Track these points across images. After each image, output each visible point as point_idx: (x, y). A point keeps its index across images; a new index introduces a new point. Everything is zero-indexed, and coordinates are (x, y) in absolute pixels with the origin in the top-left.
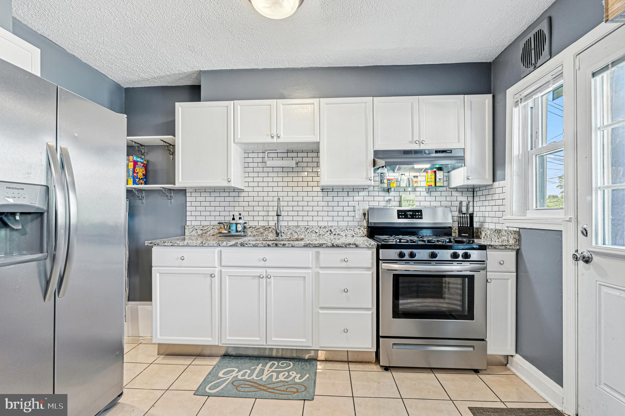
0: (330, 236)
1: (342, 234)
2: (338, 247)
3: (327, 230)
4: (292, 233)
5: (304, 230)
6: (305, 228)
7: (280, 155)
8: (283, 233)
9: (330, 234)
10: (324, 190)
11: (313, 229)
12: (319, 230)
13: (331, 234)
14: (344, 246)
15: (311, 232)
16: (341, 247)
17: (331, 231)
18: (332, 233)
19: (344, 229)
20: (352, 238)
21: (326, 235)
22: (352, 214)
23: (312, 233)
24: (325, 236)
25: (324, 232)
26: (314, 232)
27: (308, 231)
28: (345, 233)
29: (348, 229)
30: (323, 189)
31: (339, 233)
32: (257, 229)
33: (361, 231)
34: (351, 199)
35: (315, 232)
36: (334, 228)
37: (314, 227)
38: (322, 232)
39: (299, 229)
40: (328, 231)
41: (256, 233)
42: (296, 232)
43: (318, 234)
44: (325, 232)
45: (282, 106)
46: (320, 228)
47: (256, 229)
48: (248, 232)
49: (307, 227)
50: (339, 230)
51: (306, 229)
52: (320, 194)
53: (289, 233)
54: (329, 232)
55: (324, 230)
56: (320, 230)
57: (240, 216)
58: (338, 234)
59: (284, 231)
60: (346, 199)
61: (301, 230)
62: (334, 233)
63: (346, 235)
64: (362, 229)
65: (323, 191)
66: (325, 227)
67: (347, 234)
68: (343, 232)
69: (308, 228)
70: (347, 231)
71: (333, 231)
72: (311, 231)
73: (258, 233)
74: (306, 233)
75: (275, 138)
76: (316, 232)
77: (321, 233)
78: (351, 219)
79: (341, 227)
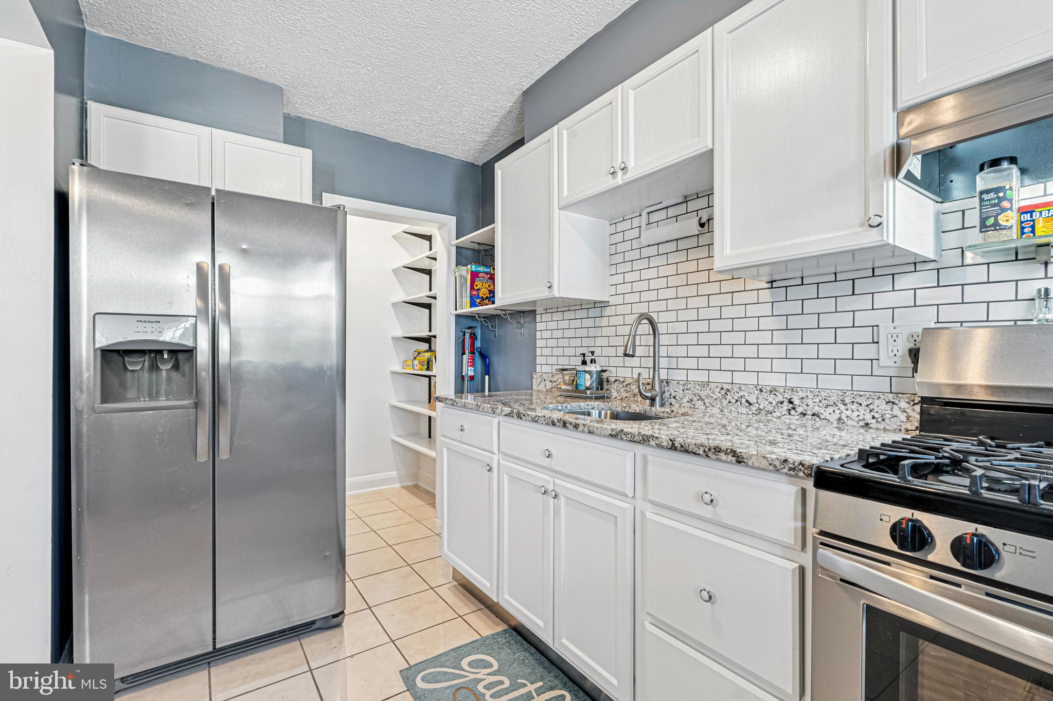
0: (789, 417)
1: (826, 413)
2: (687, 451)
3: (780, 398)
4: (692, 400)
5: (720, 395)
6: (722, 389)
7: (672, 212)
8: (674, 397)
9: (790, 410)
10: (775, 285)
11: (741, 394)
12: (757, 398)
13: (793, 412)
14: (701, 452)
15: (737, 401)
16: (695, 453)
17: (791, 403)
18: (794, 408)
19: (834, 398)
20: (862, 430)
21: (778, 414)
22: (869, 351)
23: (739, 403)
24: (775, 415)
25: (771, 403)
26: (744, 401)
27: (729, 397)
28: (837, 412)
29: (847, 400)
30: (772, 282)
31: (816, 409)
32: (627, 385)
33: (896, 411)
34: (866, 302)
35: (747, 401)
36: (801, 394)
37: (743, 387)
38: (767, 403)
39: (708, 391)
40: (782, 403)
41: (625, 395)
42: (701, 399)
43: (754, 409)
44: (774, 403)
45: (632, 92)
46: (761, 391)
47: (624, 384)
48: (613, 390)
49: (726, 387)
50: (817, 400)
51: (723, 392)
52: (766, 295)
53: (685, 400)
54: (786, 406)
55: (771, 398)
56: (761, 397)
57: (593, 357)
58: (814, 415)
59: (675, 394)
60: (846, 303)
61: (712, 395)
62: (800, 410)
63: (840, 419)
64: (903, 404)
65: (772, 288)
66: (773, 391)
67: (844, 417)
68: (830, 410)
69: (728, 390)
70: (843, 407)
71: (796, 401)
72: (736, 398)
73: (628, 395)
74: (725, 403)
75: (620, 173)
76: (749, 403)
77: (761, 407)
78: (865, 367)
79: (823, 394)
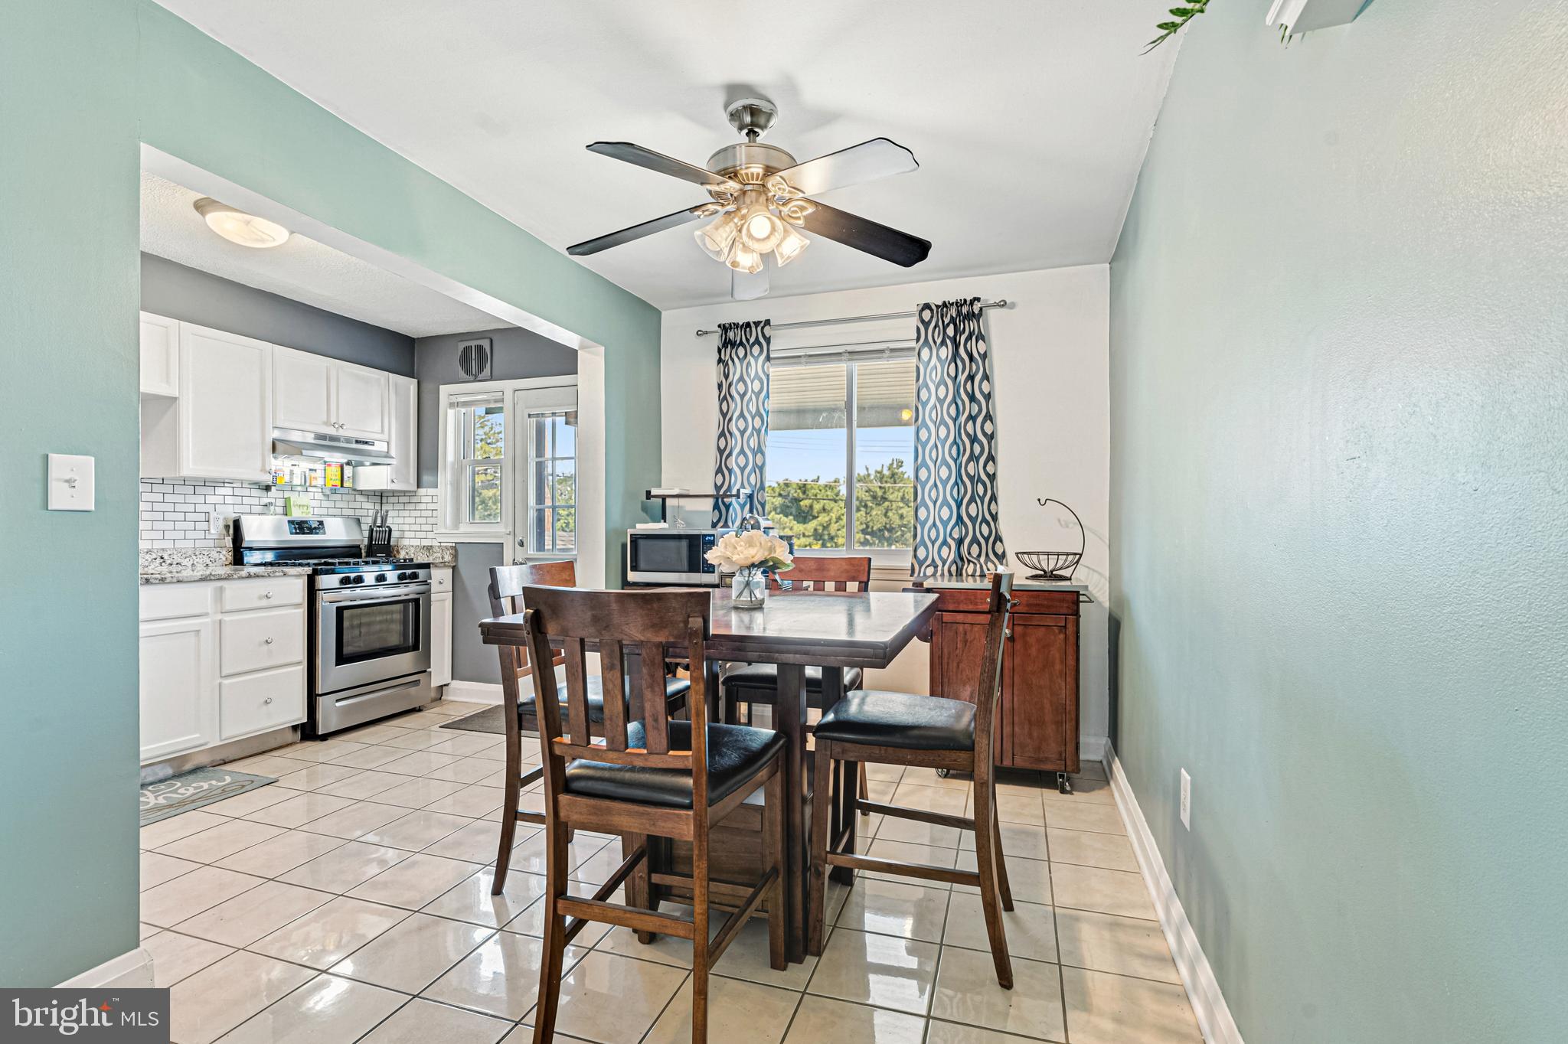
0: (161, 567)
1: (185, 562)
3: (154, 556)
13: (163, 564)
17: (162, 558)
18: (164, 562)
19: (190, 553)
20: (205, 568)
21: (153, 566)
22: (204, 526)
24: (150, 567)
25: (147, 560)
28: (192, 560)
29: (197, 553)
31: (179, 560)
33: (221, 556)
34: (201, 499)
36: (169, 552)
38: (144, 560)
40: (155, 559)
44: (150, 560)
50: (179, 555)
54: (159, 560)
55: (148, 557)
58: (177, 564)
60: (191, 499)
62: (168, 562)
63: (193, 564)
64: (224, 552)
66: (149, 552)
67: (195, 563)
68: (188, 559)
70: (194, 557)
71: (166, 557)
78: (202, 535)
79: (183, 551)
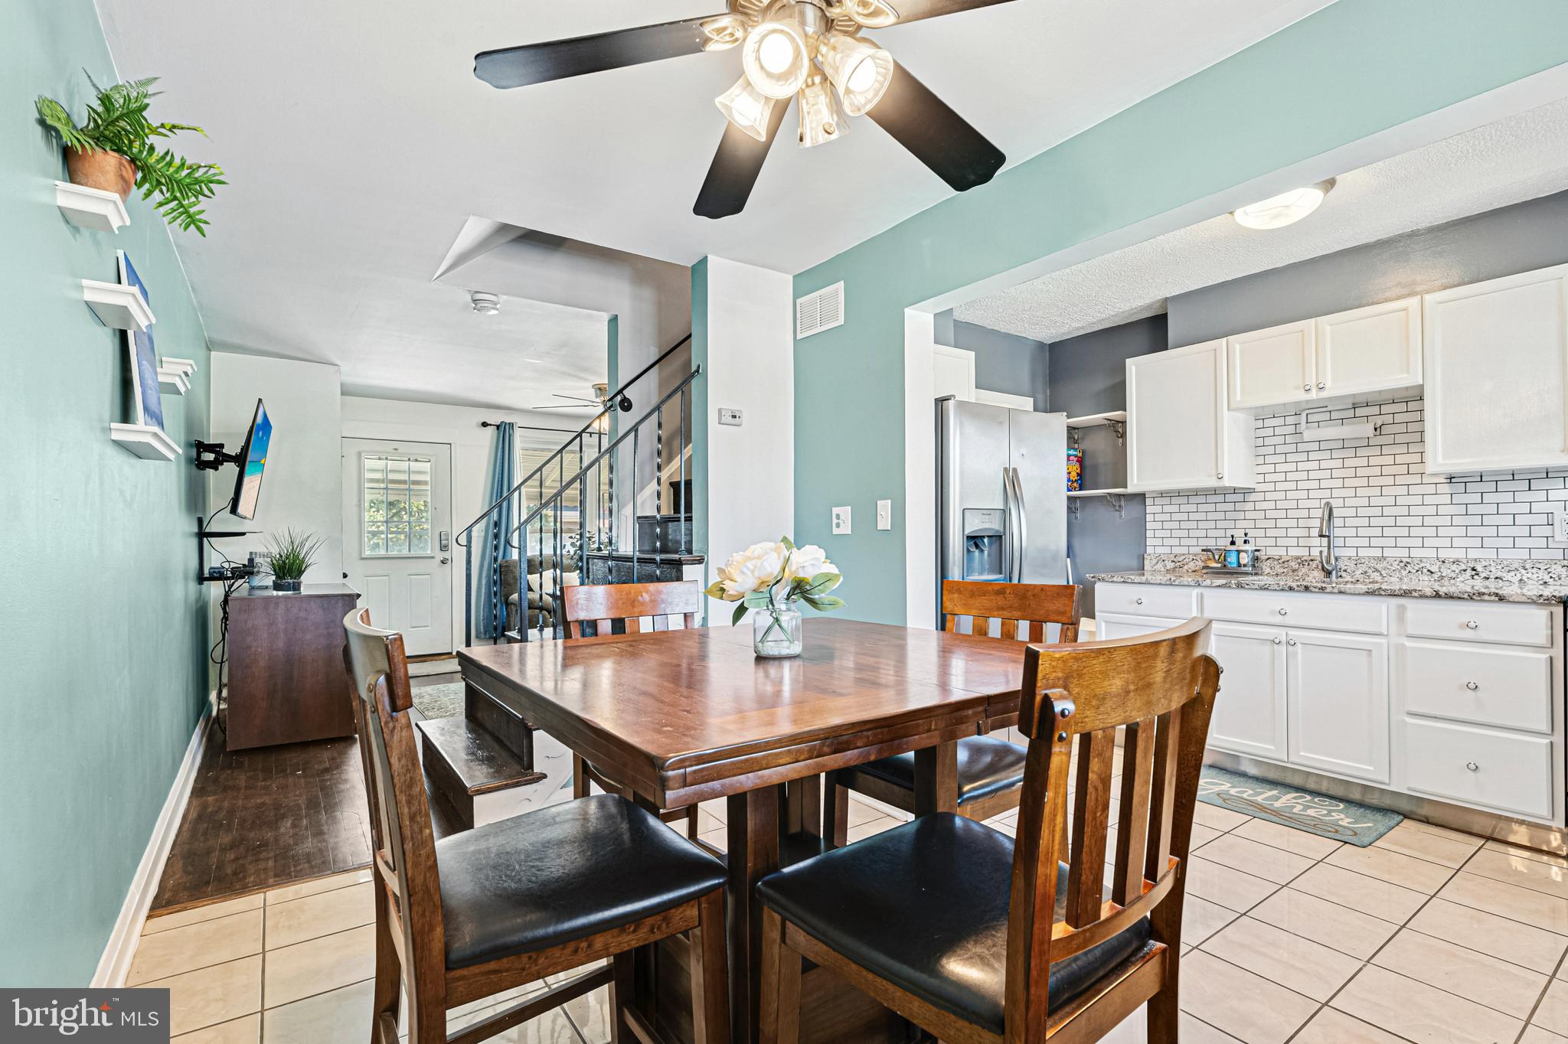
0: (1472, 580)
1: (1507, 577)
4: (1366, 572)
5: (1399, 567)
6: (1402, 562)
7: (1335, 415)
8: (1345, 571)
9: (1473, 576)
10: (1453, 480)
11: (1422, 565)
12: (1440, 568)
13: (1476, 576)
15: (1417, 571)
17: (1474, 570)
18: (1477, 574)
19: (1516, 565)
21: (1461, 577)
22: (1546, 531)
23: (1420, 572)
24: (1458, 580)
25: (1454, 571)
26: (1425, 570)
27: (1409, 568)
28: (1518, 575)
29: (1527, 567)
30: (1451, 479)
31: (1500, 574)
32: (1283, 562)
34: (1541, 496)
35: (1428, 571)
36: (1486, 564)
37: (1424, 560)
38: (1450, 571)
40: (1465, 571)
41: (1281, 571)
42: (1377, 570)
43: (1436, 576)
44: (1457, 571)
46: (1444, 562)
47: (1280, 561)
48: (1263, 566)
49: (1405, 560)
50: (1500, 567)
51: (1402, 564)
52: (1444, 488)
53: (1358, 572)
54: (1469, 572)
55: (1454, 567)
56: (1443, 567)
57: (1246, 538)
58: (1497, 578)
59: (1346, 568)
60: (1524, 496)
61: (1389, 567)
62: (1484, 575)
63: (1520, 581)
65: (1451, 482)
66: (1456, 562)
68: (1511, 574)
69: (1408, 563)
71: (1480, 569)
72: (1417, 568)
74: (1404, 573)
76: (1431, 572)
77: (1444, 574)
78: (1541, 543)
79: (1506, 562)
